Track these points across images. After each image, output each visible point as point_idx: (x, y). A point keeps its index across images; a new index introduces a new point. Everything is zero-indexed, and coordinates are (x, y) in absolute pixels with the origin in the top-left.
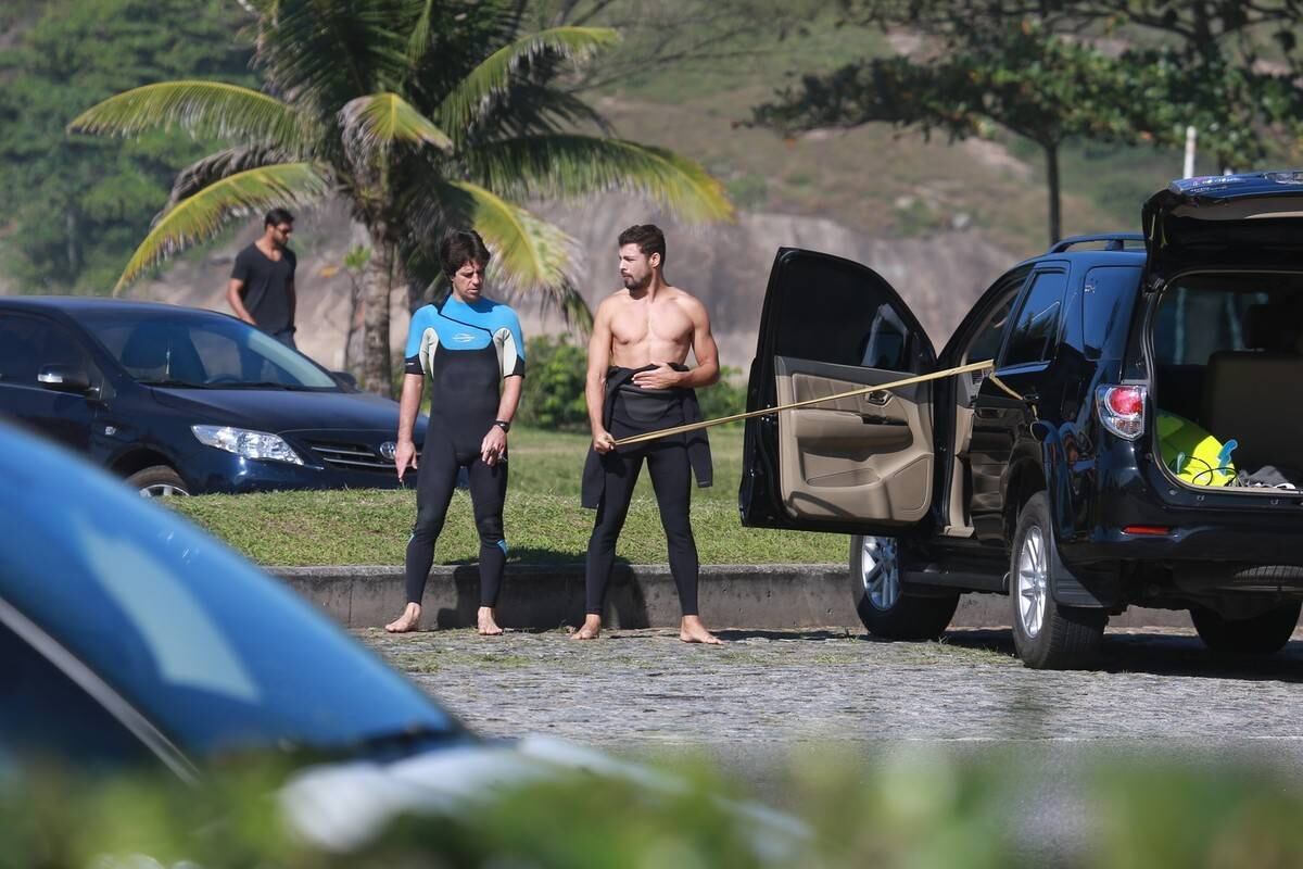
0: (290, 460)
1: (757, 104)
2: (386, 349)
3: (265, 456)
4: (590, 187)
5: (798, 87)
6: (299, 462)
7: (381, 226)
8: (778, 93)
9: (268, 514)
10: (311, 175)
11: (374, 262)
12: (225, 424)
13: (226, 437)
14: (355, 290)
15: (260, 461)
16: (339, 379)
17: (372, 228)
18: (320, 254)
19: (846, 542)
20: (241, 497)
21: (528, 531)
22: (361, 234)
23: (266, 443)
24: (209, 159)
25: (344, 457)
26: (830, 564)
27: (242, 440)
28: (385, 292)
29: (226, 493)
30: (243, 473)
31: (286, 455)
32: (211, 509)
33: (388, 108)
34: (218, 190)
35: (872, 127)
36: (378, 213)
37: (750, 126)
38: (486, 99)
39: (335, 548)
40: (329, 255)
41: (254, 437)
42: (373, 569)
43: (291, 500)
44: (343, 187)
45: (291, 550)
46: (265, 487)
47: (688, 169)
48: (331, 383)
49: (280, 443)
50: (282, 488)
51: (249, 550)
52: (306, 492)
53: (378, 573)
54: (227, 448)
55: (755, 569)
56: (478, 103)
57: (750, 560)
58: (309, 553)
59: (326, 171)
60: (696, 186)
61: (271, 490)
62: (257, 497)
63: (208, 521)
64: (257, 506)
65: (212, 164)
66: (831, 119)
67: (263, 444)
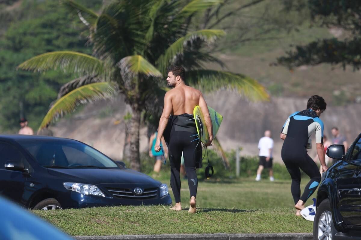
0: (100, 195)
1: (279, 56)
2: (138, 152)
3: (91, 194)
4: (215, 88)
5: (294, 50)
6: (104, 196)
7: (136, 105)
8: (287, 53)
9: (91, 216)
10: (109, 87)
11: (133, 119)
12: (75, 182)
13: (76, 186)
14: (127, 129)
15: (89, 196)
16: (119, 165)
17: (132, 106)
18: (114, 116)
19: (312, 225)
20: (81, 210)
21: (190, 221)
22: (129, 108)
23: (91, 189)
24: (72, 82)
25: (120, 193)
26: (305, 233)
27: (82, 188)
28: (137, 130)
29: (76, 208)
30: (82, 200)
31: (99, 193)
32: (69, 214)
33: (137, 61)
34: (75, 93)
35: (323, 65)
36: (134, 101)
37: (276, 65)
38: (175, 57)
39: (117, 229)
40: (118, 116)
41: (86, 187)
42: (131, 237)
43: (100, 210)
44: (121, 91)
45: (100, 230)
46: (90, 205)
47: (251, 82)
48: (115, 166)
49: (96, 189)
50: (97, 206)
51: (84, 230)
52: (106, 207)
53: (133, 238)
54: (76, 191)
55: (277, 235)
56: (172, 58)
57: (275, 232)
58: (107, 231)
59: (115, 85)
60: (255, 88)
61: (93, 207)
62: (87, 209)
63: (68, 219)
64: (87, 213)
65: (73, 84)
66: (307, 62)
67: (90, 189)
